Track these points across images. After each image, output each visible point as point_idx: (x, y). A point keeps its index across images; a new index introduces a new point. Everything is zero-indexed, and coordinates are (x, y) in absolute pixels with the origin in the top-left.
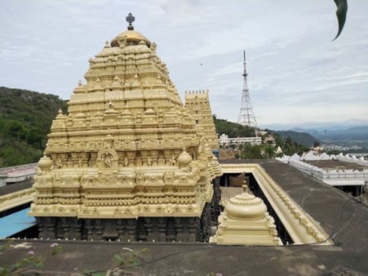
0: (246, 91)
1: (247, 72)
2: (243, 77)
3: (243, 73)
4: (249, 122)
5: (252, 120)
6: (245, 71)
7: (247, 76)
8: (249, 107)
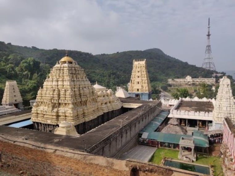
0: (209, 46)
1: (210, 33)
2: (207, 37)
3: (207, 34)
4: (210, 67)
5: (212, 66)
6: (209, 32)
7: (210, 36)
8: (210, 57)
